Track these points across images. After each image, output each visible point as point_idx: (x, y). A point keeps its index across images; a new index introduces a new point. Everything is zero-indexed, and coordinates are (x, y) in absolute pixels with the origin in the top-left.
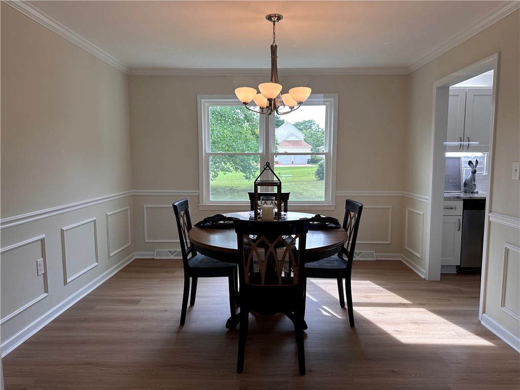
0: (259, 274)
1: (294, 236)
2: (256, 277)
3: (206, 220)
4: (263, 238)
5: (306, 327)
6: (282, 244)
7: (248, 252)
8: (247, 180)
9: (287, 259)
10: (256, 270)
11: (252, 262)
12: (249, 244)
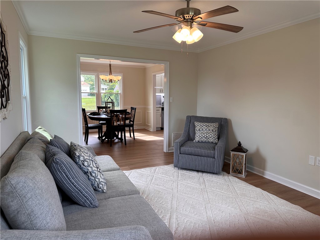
7: (113, 118)
9: (122, 119)
11: (114, 120)
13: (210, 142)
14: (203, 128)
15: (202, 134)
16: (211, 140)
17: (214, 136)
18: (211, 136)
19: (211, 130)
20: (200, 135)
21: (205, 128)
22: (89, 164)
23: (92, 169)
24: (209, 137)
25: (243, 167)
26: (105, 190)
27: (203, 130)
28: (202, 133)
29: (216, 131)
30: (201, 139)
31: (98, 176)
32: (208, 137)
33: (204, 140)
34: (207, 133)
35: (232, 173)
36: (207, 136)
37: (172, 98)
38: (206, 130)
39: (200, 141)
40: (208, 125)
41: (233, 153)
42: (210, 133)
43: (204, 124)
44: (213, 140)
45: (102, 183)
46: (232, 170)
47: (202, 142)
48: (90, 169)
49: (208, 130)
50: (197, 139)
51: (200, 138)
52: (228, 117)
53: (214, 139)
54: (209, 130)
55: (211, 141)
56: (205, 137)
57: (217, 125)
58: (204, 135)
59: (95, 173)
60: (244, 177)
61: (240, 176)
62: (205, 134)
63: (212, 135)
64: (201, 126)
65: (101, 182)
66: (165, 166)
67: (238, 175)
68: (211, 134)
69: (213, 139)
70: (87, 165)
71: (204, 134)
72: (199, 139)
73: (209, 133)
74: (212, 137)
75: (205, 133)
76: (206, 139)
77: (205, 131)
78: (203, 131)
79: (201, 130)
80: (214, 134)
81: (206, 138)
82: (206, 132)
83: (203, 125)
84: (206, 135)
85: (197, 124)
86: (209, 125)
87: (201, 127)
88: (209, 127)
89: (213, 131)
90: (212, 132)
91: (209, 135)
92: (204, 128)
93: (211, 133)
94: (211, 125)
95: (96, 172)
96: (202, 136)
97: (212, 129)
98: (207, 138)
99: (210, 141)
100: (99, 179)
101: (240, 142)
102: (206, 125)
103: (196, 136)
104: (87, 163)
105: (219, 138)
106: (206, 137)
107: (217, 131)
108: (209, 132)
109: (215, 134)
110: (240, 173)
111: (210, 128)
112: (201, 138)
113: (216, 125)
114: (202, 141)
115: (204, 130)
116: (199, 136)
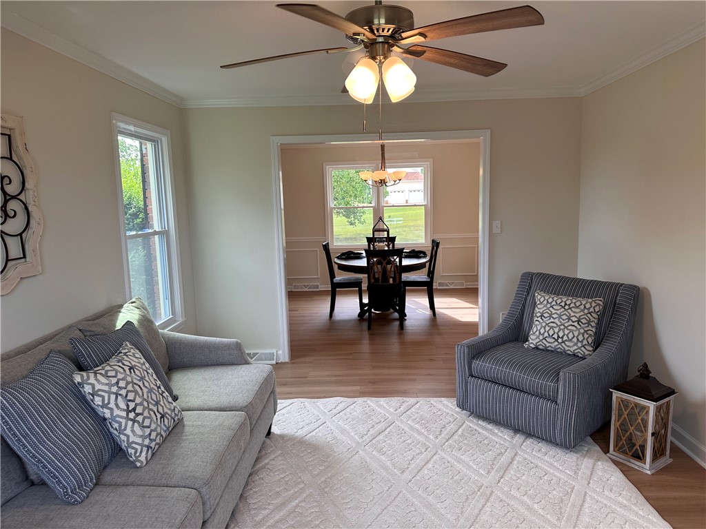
0: (378, 278)
1: (395, 257)
2: (377, 280)
3: (342, 254)
4: (380, 258)
5: (406, 316)
6: (389, 262)
7: (372, 267)
8: (352, 226)
9: (393, 269)
10: (377, 276)
11: (374, 272)
12: (373, 263)
13: (569, 352)
14: (554, 312)
15: (547, 328)
16: (571, 347)
17: (581, 338)
18: (571, 336)
19: (574, 319)
20: (542, 331)
21: (558, 312)
22: (106, 402)
23: (112, 414)
24: (565, 338)
25: (645, 440)
26: (140, 461)
27: (551, 316)
28: (547, 324)
29: (589, 323)
30: (544, 341)
31: (125, 429)
32: (562, 338)
33: (551, 344)
34: (562, 327)
35: (614, 453)
36: (561, 334)
37: (499, 222)
38: (560, 316)
39: (540, 347)
40: (568, 302)
41: (619, 396)
42: (570, 328)
43: (559, 301)
44: (576, 347)
45: (133, 445)
46: (616, 445)
47: (546, 350)
48: (107, 414)
49: (564, 317)
50: (533, 340)
51: (541, 337)
52: (641, 282)
53: (579, 345)
54: (569, 319)
55: (572, 349)
56: (556, 336)
57: (598, 304)
58: (551, 332)
59: (120, 424)
60: (649, 472)
61: (637, 468)
62: (556, 330)
63: (576, 334)
64: (549, 306)
65: (133, 442)
66: (443, 399)
67: (632, 461)
68: (571, 331)
69: (576, 344)
70: (100, 403)
71: (552, 327)
72: (538, 340)
73: (566, 327)
74: (575, 340)
75: (555, 325)
76: (556, 343)
77: (556, 321)
78: (552, 320)
79: (546, 315)
80: (582, 331)
81: (557, 340)
82: (559, 324)
83: (554, 303)
84: (559, 331)
85: (539, 297)
86: (572, 305)
87: (548, 309)
88: (570, 308)
89: (579, 321)
90: (576, 324)
91: (566, 332)
92: (557, 310)
93: (574, 328)
94: (578, 304)
95: (121, 420)
96: (546, 334)
97: (578, 315)
98: (560, 340)
99: (567, 348)
100: (128, 437)
101: (645, 366)
102: (563, 304)
103: (531, 332)
104: (101, 398)
105: (597, 345)
106: (558, 337)
107: (593, 324)
108: (566, 325)
109: (586, 331)
110: (640, 456)
111: (572, 314)
112: (544, 339)
113: (594, 304)
114: (546, 347)
115: (555, 316)
116: (538, 333)
